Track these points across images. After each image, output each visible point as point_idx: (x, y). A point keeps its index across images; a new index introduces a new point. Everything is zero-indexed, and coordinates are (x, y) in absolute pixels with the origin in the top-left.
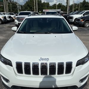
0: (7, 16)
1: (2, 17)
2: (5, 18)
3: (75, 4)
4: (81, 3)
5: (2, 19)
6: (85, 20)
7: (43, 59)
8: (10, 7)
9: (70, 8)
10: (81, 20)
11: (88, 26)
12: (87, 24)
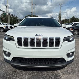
0: (8, 26)
1: (5, 26)
2: (7, 27)
3: (66, 19)
4: (71, 19)
5: (4, 28)
6: (74, 29)
7: (38, 35)
8: (12, 21)
9: (62, 22)
10: (71, 29)
11: (76, 34)
12: (76, 32)
